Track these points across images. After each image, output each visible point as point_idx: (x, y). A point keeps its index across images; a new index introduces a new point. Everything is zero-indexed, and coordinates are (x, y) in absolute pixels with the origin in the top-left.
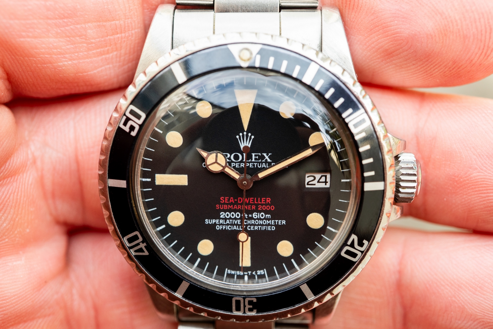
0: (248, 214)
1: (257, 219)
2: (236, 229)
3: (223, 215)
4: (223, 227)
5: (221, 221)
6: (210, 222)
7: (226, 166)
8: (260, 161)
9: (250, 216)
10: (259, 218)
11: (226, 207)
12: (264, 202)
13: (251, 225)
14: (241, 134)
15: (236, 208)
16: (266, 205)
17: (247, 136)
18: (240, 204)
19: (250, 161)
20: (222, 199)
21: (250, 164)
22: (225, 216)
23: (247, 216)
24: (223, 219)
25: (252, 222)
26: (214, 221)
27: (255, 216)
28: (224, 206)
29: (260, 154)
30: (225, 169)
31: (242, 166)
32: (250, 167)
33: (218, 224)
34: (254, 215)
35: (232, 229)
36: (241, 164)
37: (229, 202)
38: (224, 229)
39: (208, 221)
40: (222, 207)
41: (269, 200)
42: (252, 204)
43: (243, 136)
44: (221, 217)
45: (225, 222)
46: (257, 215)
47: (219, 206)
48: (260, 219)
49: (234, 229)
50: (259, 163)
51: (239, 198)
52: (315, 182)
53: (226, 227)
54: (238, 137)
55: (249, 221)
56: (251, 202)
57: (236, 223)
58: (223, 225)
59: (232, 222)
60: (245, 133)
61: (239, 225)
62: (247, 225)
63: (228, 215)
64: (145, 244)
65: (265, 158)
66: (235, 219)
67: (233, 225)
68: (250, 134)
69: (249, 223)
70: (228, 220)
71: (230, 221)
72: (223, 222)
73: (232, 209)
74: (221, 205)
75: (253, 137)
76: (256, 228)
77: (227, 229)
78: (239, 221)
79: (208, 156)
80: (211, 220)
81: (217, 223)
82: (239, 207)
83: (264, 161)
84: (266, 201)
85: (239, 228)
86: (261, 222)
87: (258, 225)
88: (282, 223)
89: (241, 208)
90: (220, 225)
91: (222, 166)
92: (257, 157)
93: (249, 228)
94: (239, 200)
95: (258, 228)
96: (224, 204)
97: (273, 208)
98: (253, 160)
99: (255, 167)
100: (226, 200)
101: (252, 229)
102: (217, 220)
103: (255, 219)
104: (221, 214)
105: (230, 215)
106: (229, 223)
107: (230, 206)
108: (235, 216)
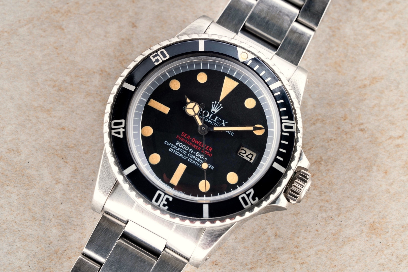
0: (193, 151)
1: (198, 157)
2: (181, 156)
3: (178, 143)
4: (174, 151)
5: (175, 147)
6: (168, 144)
7: (197, 114)
8: (219, 123)
9: (194, 153)
10: (199, 156)
11: (182, 139)
12: (207, 148)
13: (192, 159)
14: (216, 102)
15: (189, 143)
16: (208, 151)
17: (219, 105)
18: (192, 142)
19: (213, 120)
20: (183, 133)
21: (212, 122)
22: (179, 145)
23: (192, 152)
24: (176, 146)
25: (193, 157)
26: (171, 144)
27: (197, 155)
28: (181, 138)
29: (221, 119)
30: (195, 115)
31: (206, 120)
32: (211, 123)
33: (171, 148)
34: (197, 153)
35: (179, 155)
36: (206, 119)
37: (186, 137)
38: (173, 152)
39: (167, 143)
40: (180, 139)
41: (211, 149)
42: (199, 146)
43: (217, 103)
44: (176, 144)
45: (177, 149)
46: (199, 154)
47: (179, 137)
48: (199, 158)
49: (180, 155)
50: (218, 124)
51: (193, 138)
52: (245, 155)
53: (175, 152)
54: (213, 102)
55: (192, 156)
56: (199, 145)
57: (183, 152)
58: (175, 149)
59: (181, 150)
60: (219, 103)
61: (184, 155)
62: (189, 157)
63: (181, 145)
64: (124, 130)
65: (223, 123)
66: (184, 150)
67: (180, 153)
68: (221, 105)
69: (191, 157)
70: (179, 148)
71: (180, 150)
72: (175, 148)
73: (186, 143)
74: (180, 137)
75: (222, 107)
76: (194, 162)
77: (175, 153)
78: (186, 152)
79: (190, 103)
80: (169, 143)
81: (171, 146)
82: (190, 144)
83: (221, 124)
84: (208, 149)
85: (183, 157)
86: (199, 160)
87: (196, 161)
88: (211, 167)
89: (192, 145)
90: (172, 148)
91: (195, 113)
92: (218, 120)
93: (190, 160)
94: (193, 140)
95: (195, 163)
96: (183, 137)
97: (211, 155)
98: (215, 121)
99: (214, 125)
100: (185, 135)
101: (191, 161)
102: (172, 145)
103: (196, 156)
104: (177, 142)
105: (182, 146)
106: (179, 151)
107: (186, 140)
108: (185, 148)
